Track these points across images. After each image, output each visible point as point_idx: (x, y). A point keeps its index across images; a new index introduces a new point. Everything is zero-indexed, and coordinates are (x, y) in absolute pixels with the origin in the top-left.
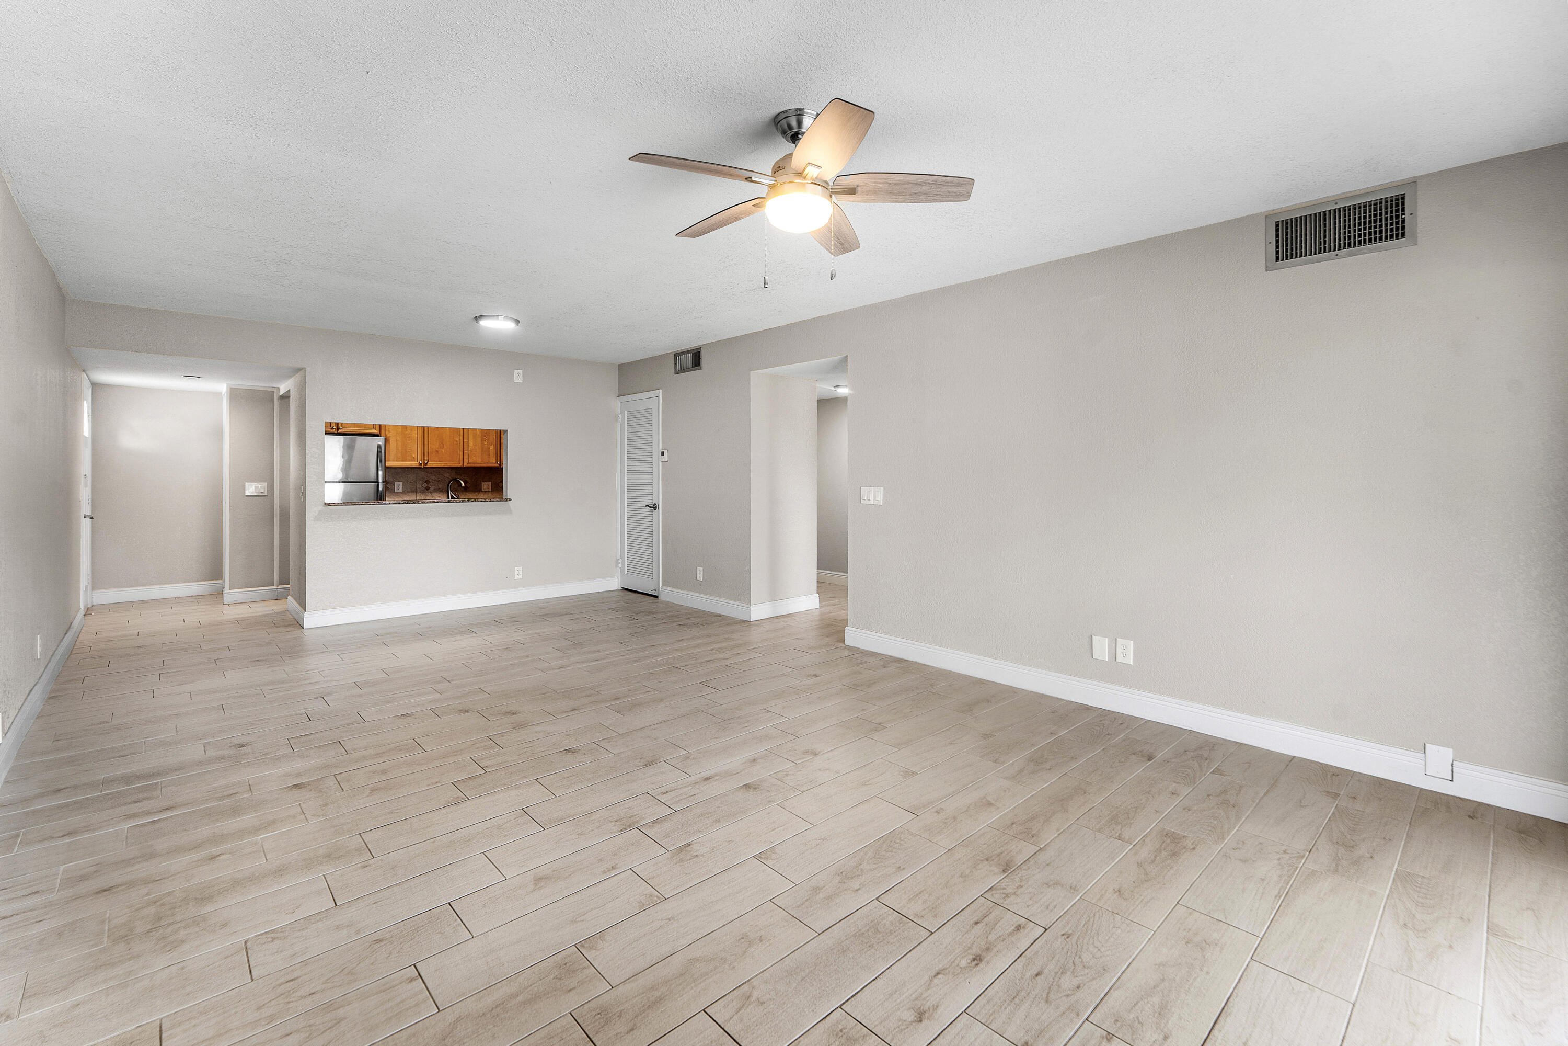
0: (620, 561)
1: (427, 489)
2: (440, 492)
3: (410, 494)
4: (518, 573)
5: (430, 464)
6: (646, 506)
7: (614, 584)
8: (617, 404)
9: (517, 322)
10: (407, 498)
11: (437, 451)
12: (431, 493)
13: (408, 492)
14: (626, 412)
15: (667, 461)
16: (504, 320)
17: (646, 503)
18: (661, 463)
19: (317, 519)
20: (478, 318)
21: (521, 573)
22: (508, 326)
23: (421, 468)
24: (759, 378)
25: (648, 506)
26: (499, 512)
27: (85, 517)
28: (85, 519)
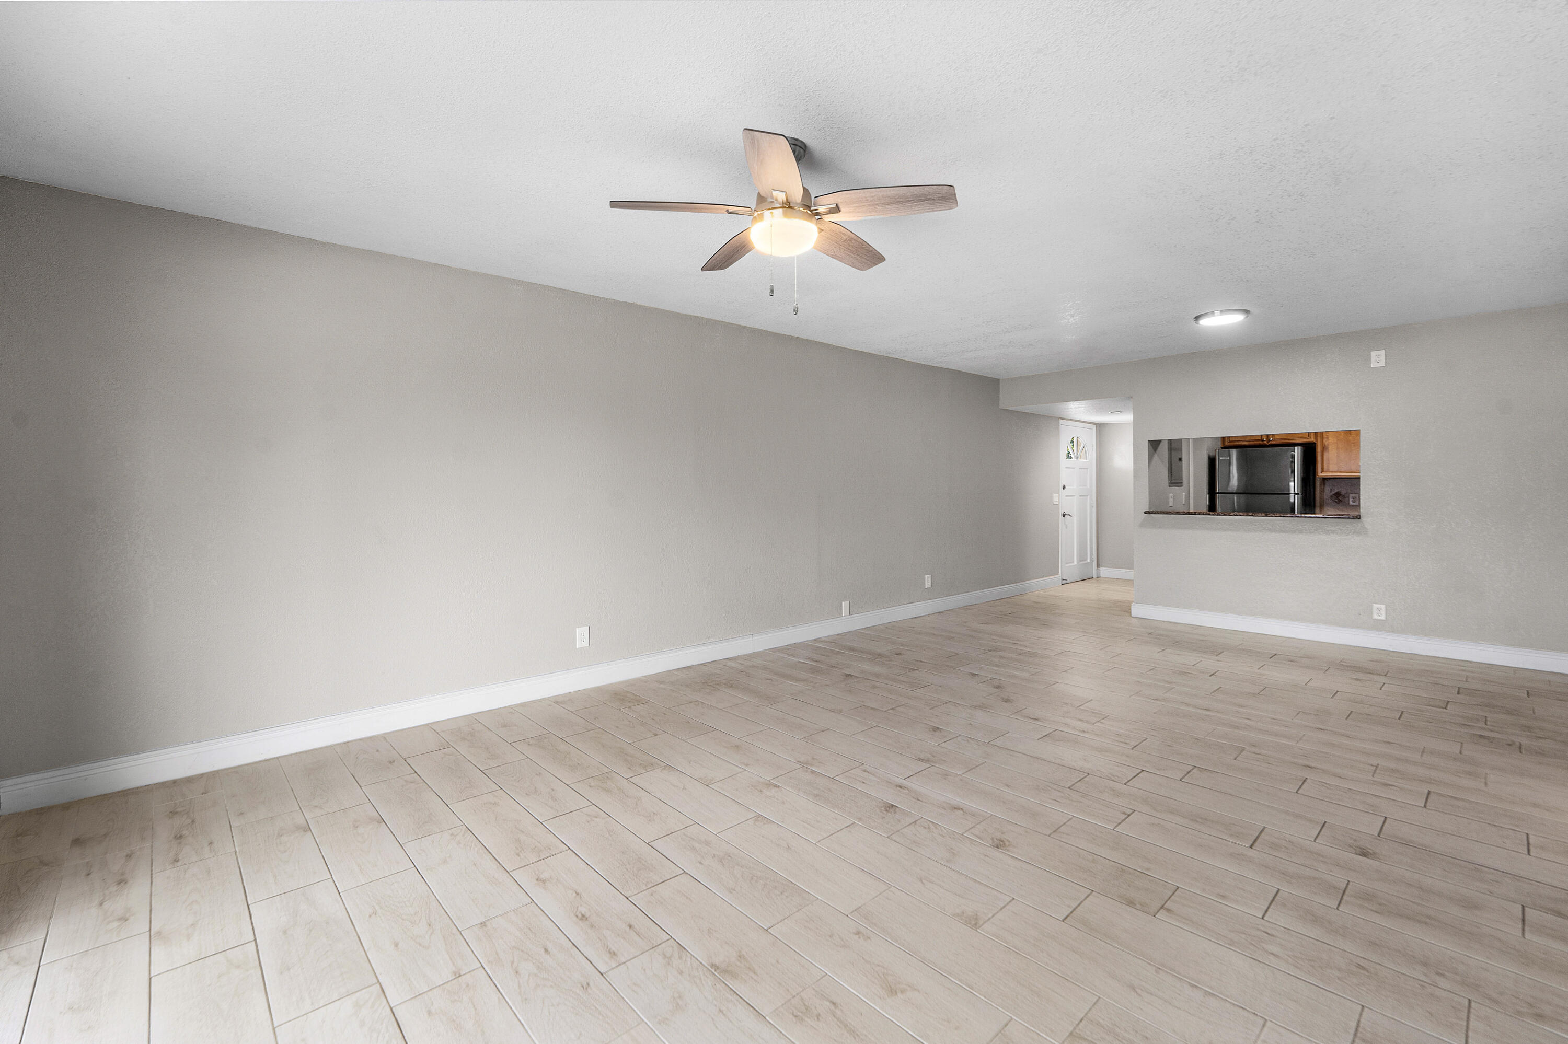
4: (1379, 612)
9: (1245, 311)
16: (1222, 315)
19: (1142, 525)
20: (1193, 319)
21: (1383, 612)
22: (1239, 318)
26: (1348, 532)
27: (1064, 515)
28: (1064, 516)
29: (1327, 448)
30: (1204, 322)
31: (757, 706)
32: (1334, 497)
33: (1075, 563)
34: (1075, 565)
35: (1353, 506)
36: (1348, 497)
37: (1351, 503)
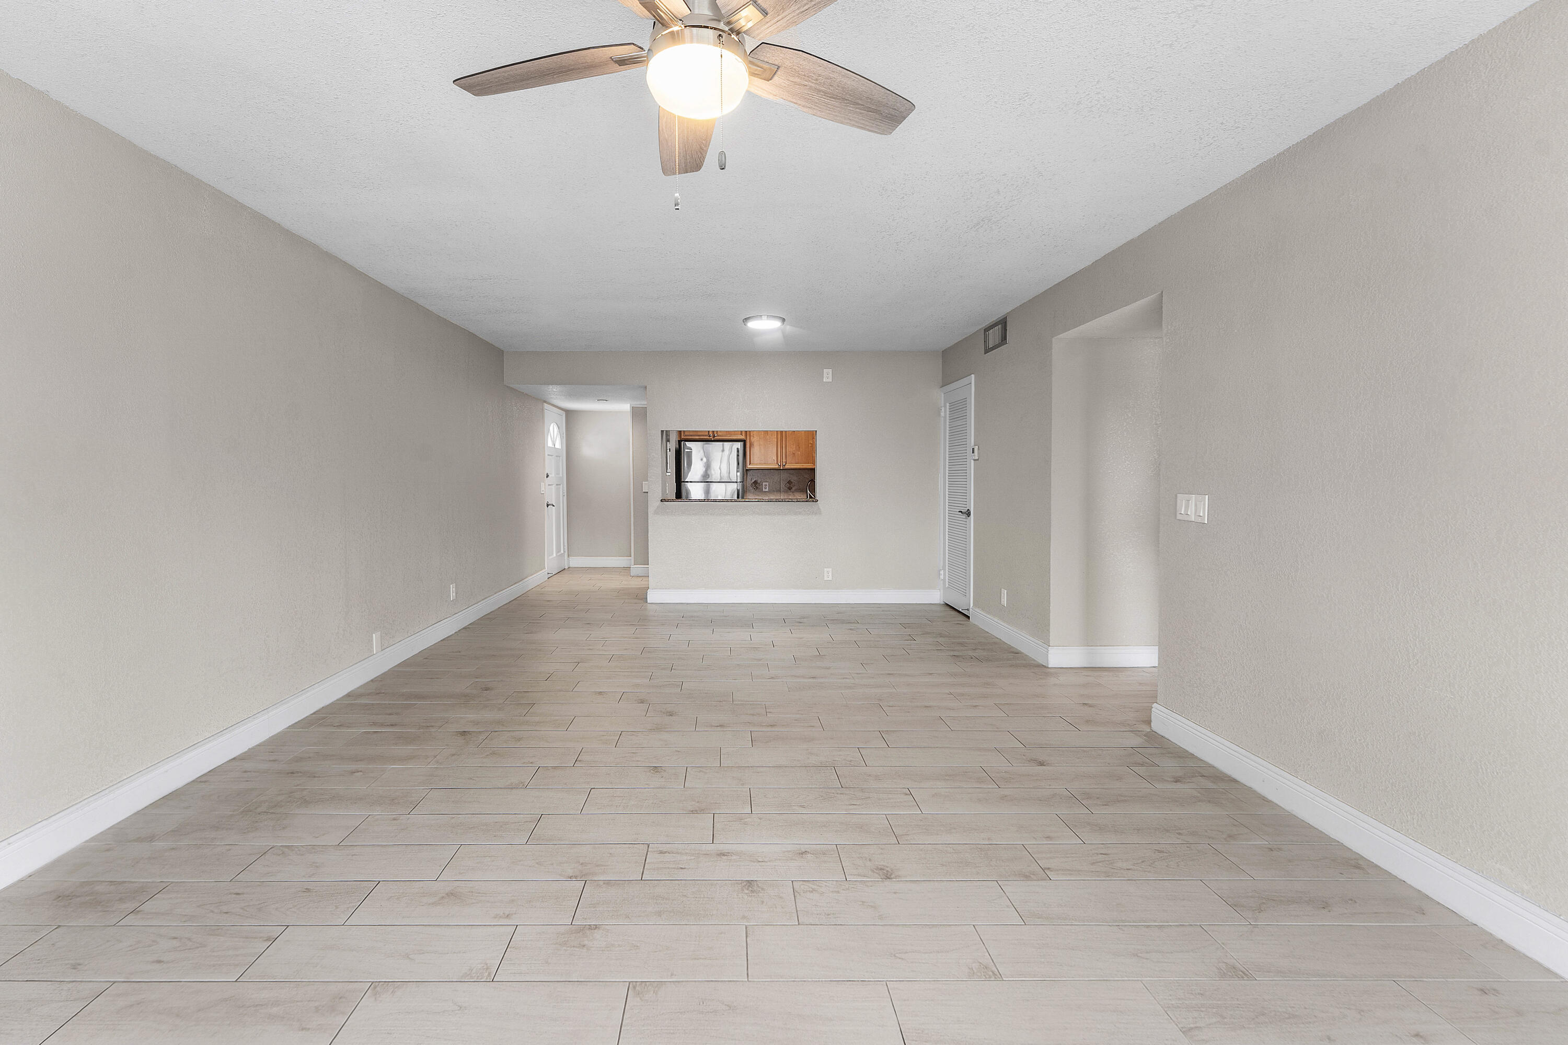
0: (942, 572)
1: (790, 489)
2: (801, 492)
3: (775, 493)
4: (828, 575)
5: (787, 466)
6: (959, 512)
7: (935, 596)
8: (939, 397)
9: (784, 320)
10: (772, 497)
11: (794, 454)
12: (793, 492)
13: (774, 491)
14: (948, 404)
15: (978, 460)
16: (767, 319)
17: (959, 508)
18: (973, 461)
19: (656, 513)
20: (746, 320)
21: (830, 574)
22: (776, 324)
23: (780, 469)
24: (1061, 342)
25: (961, 512)
26: (809, 512)
27: (548, 505)
28: (548, 507)
29: (753, 445)
30: (752, 325)
31: (394, 819)
32: (753, 485)
33: (555, 555)
34: (554, 557)
35: (765, 492)
36: (762, 485)
37: (764, 490)
